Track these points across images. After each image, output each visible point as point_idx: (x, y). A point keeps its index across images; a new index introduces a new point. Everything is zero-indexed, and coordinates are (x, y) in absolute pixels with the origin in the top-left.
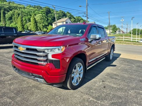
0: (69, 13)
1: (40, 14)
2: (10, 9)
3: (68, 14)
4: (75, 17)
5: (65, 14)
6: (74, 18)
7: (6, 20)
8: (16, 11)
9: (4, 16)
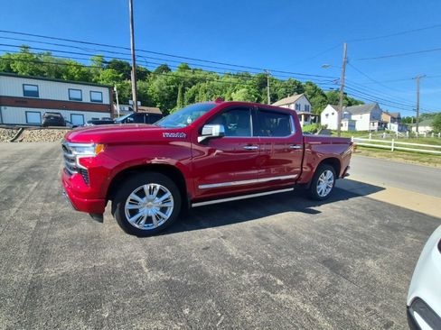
0: (311, 85)
1: (244, 90)
2: (194, 82)
3: (309, 87)
4: (325, 92)
5: (301, 87)
6: (324, 95)
7: (185, 103)
8: (203, 85)
9: (183, 96)
